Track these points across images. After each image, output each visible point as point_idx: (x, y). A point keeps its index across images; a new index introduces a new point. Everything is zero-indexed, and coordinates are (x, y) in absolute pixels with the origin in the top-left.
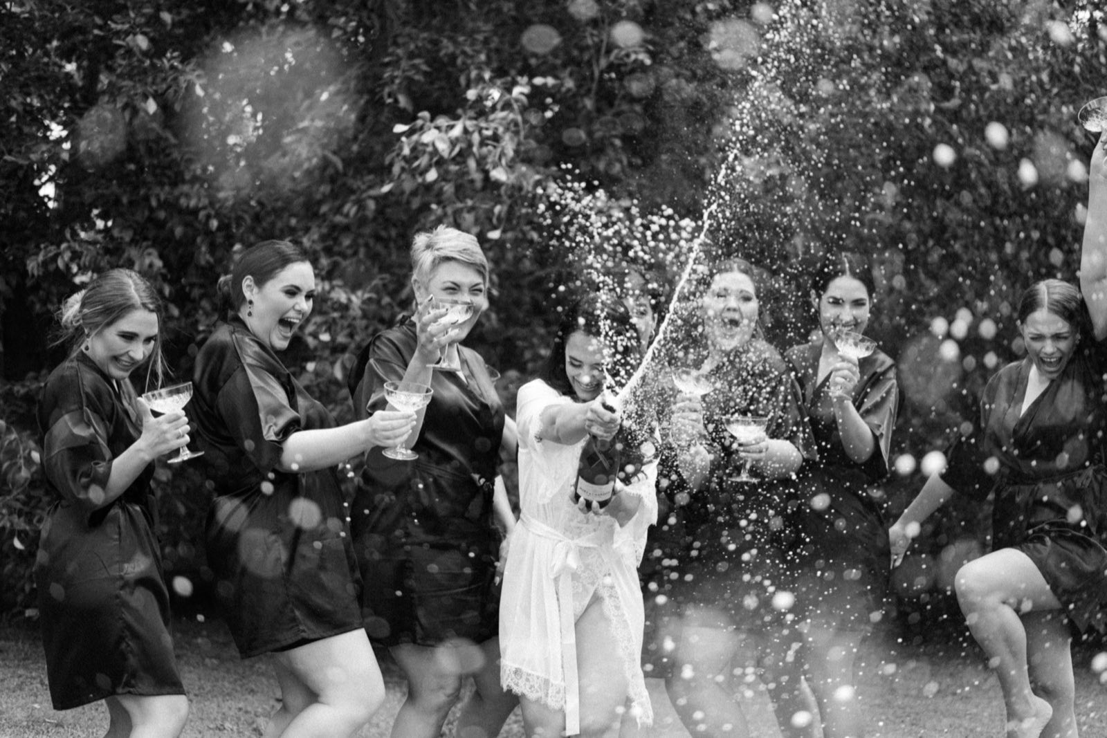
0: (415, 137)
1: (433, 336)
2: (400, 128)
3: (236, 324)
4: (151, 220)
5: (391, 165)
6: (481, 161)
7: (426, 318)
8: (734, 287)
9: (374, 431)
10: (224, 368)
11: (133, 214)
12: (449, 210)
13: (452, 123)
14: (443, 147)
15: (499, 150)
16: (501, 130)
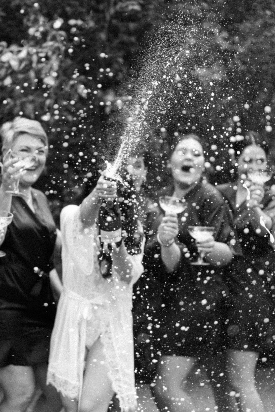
1: (10, 174)
6: (38, 73)
7: (6, 163)
12: (18, 102)
13: (20, 49)
14: (14, 64)
15: (49, 65)
16: (50, 53)
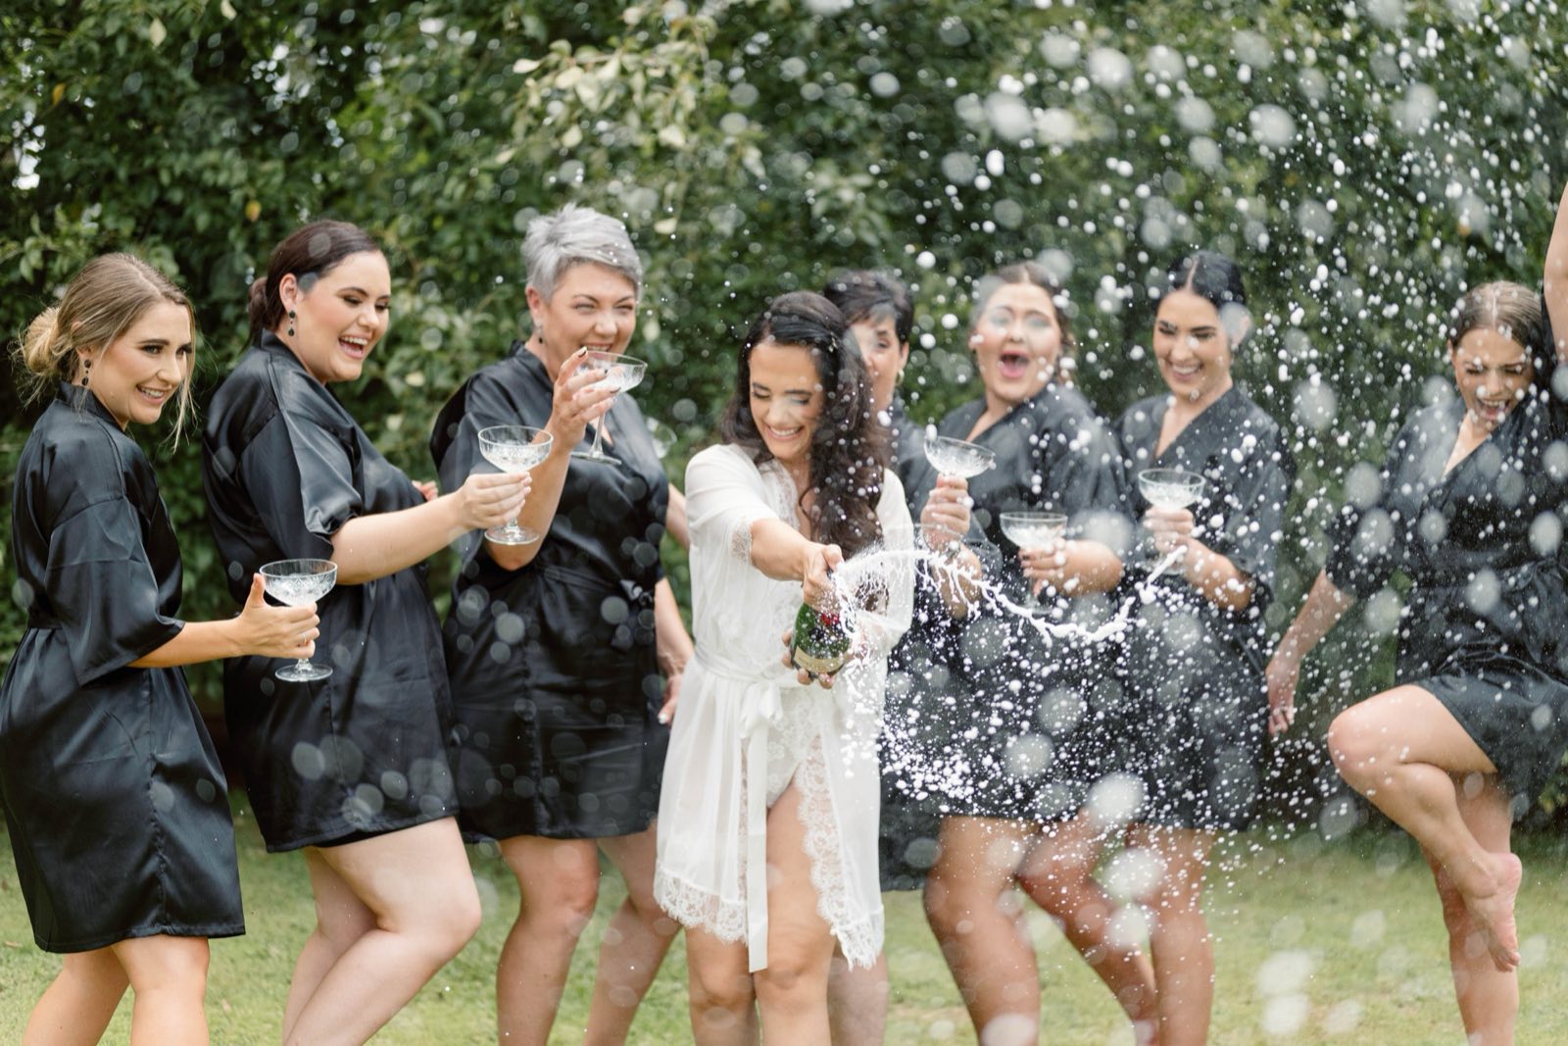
0: (547, 79)
2: (524, 66)
3: (273, 350)
4: (162, 203)
5: (512, 121)
6: (646, 116)
8: (1021, 306)
9: (469, 505)
10: (253, 415)
11: (134, 195)
13: (603, 58)
14: (589, 95)
15: (672, 99)
16: (676, 70)
